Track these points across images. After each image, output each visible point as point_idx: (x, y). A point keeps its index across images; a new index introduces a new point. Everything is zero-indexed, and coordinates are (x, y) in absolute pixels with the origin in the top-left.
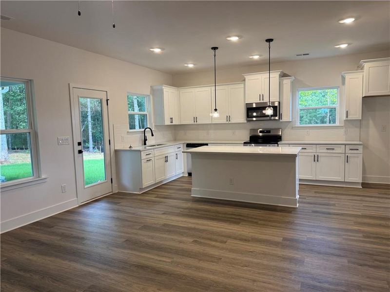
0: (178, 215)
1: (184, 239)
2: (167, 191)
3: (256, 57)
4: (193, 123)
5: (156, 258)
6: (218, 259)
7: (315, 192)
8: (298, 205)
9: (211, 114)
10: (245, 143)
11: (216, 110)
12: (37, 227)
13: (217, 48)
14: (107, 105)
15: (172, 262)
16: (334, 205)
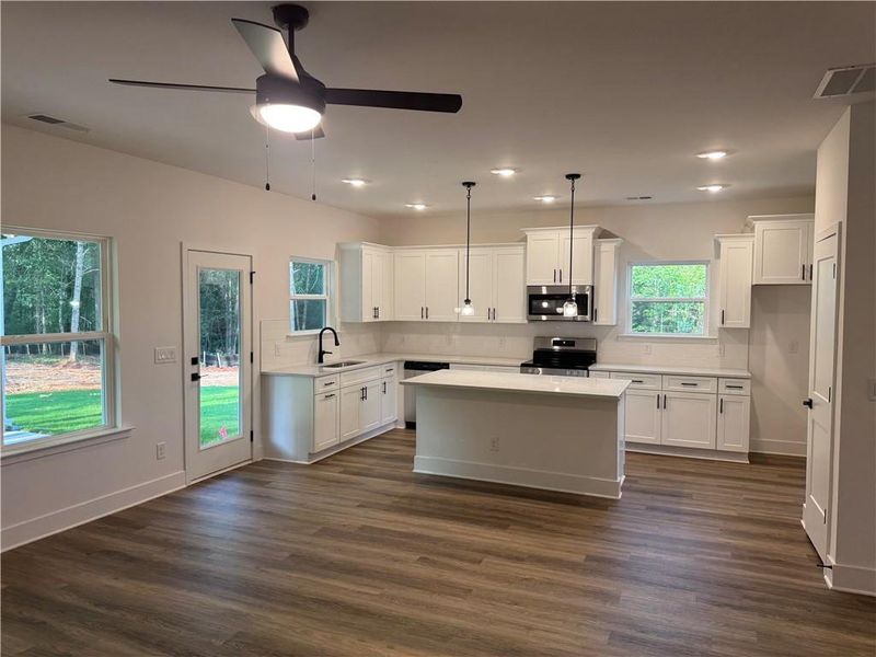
0: (388, 509)
1: (402, 555)
2: (361, 459)
3: (548, 200)
4: (420, 320)
5: (352, 587)
6: (467, 592)
7: (659, 470)
8: (621, 494)
9: (457, 310)
10: (523, 365)
11: (468, 301)
12: (112, 527)
13: (474, 184)
14: (251, 282)
15: (381, 595)
16: (689, 496)
